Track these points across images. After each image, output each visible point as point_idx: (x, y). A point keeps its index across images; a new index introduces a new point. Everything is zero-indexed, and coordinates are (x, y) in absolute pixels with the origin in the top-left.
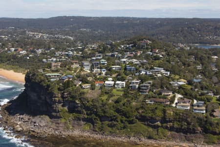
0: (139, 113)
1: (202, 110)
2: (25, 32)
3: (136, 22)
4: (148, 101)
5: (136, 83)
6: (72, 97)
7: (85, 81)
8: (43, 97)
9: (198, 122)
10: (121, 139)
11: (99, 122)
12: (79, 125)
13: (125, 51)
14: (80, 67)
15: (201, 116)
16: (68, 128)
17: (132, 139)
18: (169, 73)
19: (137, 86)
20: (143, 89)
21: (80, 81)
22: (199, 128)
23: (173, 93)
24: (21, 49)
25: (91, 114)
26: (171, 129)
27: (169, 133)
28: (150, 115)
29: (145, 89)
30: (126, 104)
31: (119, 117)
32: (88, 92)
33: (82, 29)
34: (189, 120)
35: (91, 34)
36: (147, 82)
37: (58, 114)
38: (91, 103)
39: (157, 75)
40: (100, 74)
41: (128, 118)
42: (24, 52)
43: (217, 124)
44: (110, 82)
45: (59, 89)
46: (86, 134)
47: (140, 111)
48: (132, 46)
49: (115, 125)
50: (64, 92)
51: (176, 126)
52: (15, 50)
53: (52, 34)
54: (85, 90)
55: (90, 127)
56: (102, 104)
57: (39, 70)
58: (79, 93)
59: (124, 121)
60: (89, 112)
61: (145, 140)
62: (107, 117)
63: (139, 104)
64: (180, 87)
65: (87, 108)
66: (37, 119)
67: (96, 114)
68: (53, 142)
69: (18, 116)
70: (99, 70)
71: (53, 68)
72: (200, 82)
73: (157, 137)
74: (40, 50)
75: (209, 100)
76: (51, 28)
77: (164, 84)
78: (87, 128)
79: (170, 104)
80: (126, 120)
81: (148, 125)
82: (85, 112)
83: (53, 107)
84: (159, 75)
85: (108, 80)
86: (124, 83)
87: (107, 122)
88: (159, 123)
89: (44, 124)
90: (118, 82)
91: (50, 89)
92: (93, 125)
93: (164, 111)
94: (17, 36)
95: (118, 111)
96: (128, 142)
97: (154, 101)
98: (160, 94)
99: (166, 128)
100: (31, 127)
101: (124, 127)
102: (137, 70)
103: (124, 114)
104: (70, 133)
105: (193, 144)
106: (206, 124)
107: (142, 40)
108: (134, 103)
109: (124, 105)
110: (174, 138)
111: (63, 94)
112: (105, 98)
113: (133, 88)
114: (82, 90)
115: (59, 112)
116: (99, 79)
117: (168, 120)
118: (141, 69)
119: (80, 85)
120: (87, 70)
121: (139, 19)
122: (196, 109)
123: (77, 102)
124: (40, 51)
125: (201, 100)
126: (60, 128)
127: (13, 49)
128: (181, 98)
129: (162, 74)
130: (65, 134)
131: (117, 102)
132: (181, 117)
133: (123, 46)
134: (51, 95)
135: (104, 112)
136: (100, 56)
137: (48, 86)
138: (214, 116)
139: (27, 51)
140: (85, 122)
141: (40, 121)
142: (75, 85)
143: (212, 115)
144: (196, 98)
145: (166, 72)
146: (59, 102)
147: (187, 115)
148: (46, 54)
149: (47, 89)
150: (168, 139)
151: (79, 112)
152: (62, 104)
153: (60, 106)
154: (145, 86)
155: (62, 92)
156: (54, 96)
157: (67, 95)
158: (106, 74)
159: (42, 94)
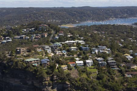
0: (124, 86)
4: (127, 75)
8: (30, 83)
13: (31, 34)
14: (43, 51)
18: (110, 50)
19: (106, 63)
28: (134, 86)
29: (115, 65)
44: (79, 62)
70: (60, 52)
85: (77, 60)
90: (87, 61)
91: (38, 73)
97: (132, 75)
98: (130, 67)
107: (40, 24)
108: (116, 78)
109: (109, 81)
112: (85, 76)
113: (103, 65)
123: (68, 83)
131: (99, 78)
133: (25, 30)
146: (49, 85)
152: (51, 86)
153: (50, 88)
154: (112, 63)
155: (51, 75)
156: (44, 80)
157: (56, 78)
158: (69, 55)
159: (28, 79)
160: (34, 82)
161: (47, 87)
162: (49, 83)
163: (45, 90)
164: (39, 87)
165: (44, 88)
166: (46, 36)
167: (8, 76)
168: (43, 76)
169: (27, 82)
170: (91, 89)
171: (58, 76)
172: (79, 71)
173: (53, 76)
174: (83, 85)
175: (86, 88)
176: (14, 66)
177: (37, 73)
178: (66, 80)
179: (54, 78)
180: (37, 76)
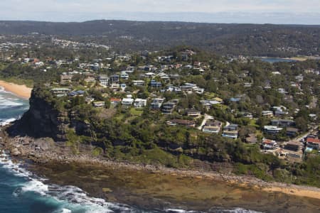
0: (157, 136)
1: (233, 134)
2: (50, 39)
3: (191, 28)
4: (169, 123)
5: (159, 101)
6: (81, 116)
7: (98, 98)
8: (47, 116)
9: (226, 148)
10: (134, 167)
11: (112, 147)
12: (88, 149)
13: (163, 64)
14: (95, 81)
15: (231, 141)
16: (74, 153)
17: (148, 166)
18: (203, 90)
19: (160, 105)
20: (166, 109)
21: (93, 97)
22: (228, 156)
23: (201, 114)
24: (38, 60)
25: (101, 137)
26: (195, 156)
27: (192, 161)
28: (170, 139)
29: (169, 109)
30: (143, 126)
31: (135, 141)
32: (100, 111)
33: (122, 37)
34: (216, 145)
35: (133, 43)
36: (173, 100)
37: (64, 136)
38: (102, 124)
39: (187, 93)
40: (118, 90)
41: (144, 142)
42: (40, 63)
43: (249, 151)
44: (128, 99)
45: (66, 107)
46: (94, 160)
47: (159, 134)
48: (171, 58)
49: (129, 151)
50: (71, 111)
51: (200, 152)
52: (30, 61)
53: (83, 42)
54: (97, 109)
55: (100, 152)
56: (116, 126)
57: (46, 85)
58: (89, 111)
59: (140, 146)
60: (100, 134)
61: (163, 169)
62: (121, 140)
63: (158, 125)
64: (212, 107)
65: (98, 130)
66: (39, 142)
67: (108, 136)
68: (53, 169)
69: (18, 138)
70: (118, 85)
71: (63, 82)
72: (238, 102)
73: (177, 165)
74: (60, 61)
75: (245, 123)
76: (84, 35)
77: (193, 103)
78: (97, 153)
79: (196, 126)
80: (142, 145)
81: (168, 151)
84: (190, 92)
85: (126, 98)
86: (145, 100)
87: (120, 147)
88: (180, 149)
89: (47, 148)
90: (137, 100)
91: (55, 106)
92: (104, 150)
93: (187, 135)
94: (40, 43)
95: (133, 133)
96: (142, 170)
98: (186, 114)
99: (189, 154)
100: (31, 151)
101: (140, 153)
102: (163, 85)
103: (141, 138)
104: (76, 159)
105: (218, 175)
106: (235, 151)
107: (184, 50)
108: (153, 125)
109: (141, 126)
110: (197, 166)
111: (70, 112)
112: (120, 118)
113: (154, 107)
114: (93, 109)
115: (64, 133)
116: (116, 96)
117: (191, 145)
118: (169, 84)
119: (92, 103)
120: (103, 85)
121: (197, 24)
122: (225, 134)
123: (86, 122)
124: (60, 63)
125: (235, 123)
126: (65, 152)
127: (28, 59)
128: (211, 120)
129: (194, 91)
130: (70, 159)
131: (134, 123)
132: (207, 142)
133: (160, 58)
134: (57, 113)
135: (118, 135)
136: (131, 69)
137: (53, 103)
138: (246, 142)
139: (44, 62)
140: (95, 147)
141: (43, 144)
142: (86, 103)
143: (244, 140)
144: (229, 120)
145: (200, 89)
146: (66, 122)
147: (213, 139)
148: (68, 66)
149: (52, 106)
150: (191, 168)
151: (88, 134)
152: (69, 124)
155: (69, 110)
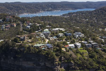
82: (78, 68)
83: (55, 70)
153: (59, 67)
154: (96, 44)
156: (55, 61)
157: (63, 58)
158: (59, 40)
159: (41, 61)
160: (46, 64)
161: (57, 66)
162: (59, 63)
163: (56, 69)
164: (50, 67)
165: (55, 67)
166: (15, 26)
167: (21, 60)
168: (55, 58)
169: (40, 63)
170: (89, 66)
171: (64, 57)
172: (74, 52)
173: (61, 57)
174: (83, 63)
175: (86, 65)
176: (27, 51)
177: (49, 55)
178: (71, 60)
179: (62, 59)
180: (49, 58)
